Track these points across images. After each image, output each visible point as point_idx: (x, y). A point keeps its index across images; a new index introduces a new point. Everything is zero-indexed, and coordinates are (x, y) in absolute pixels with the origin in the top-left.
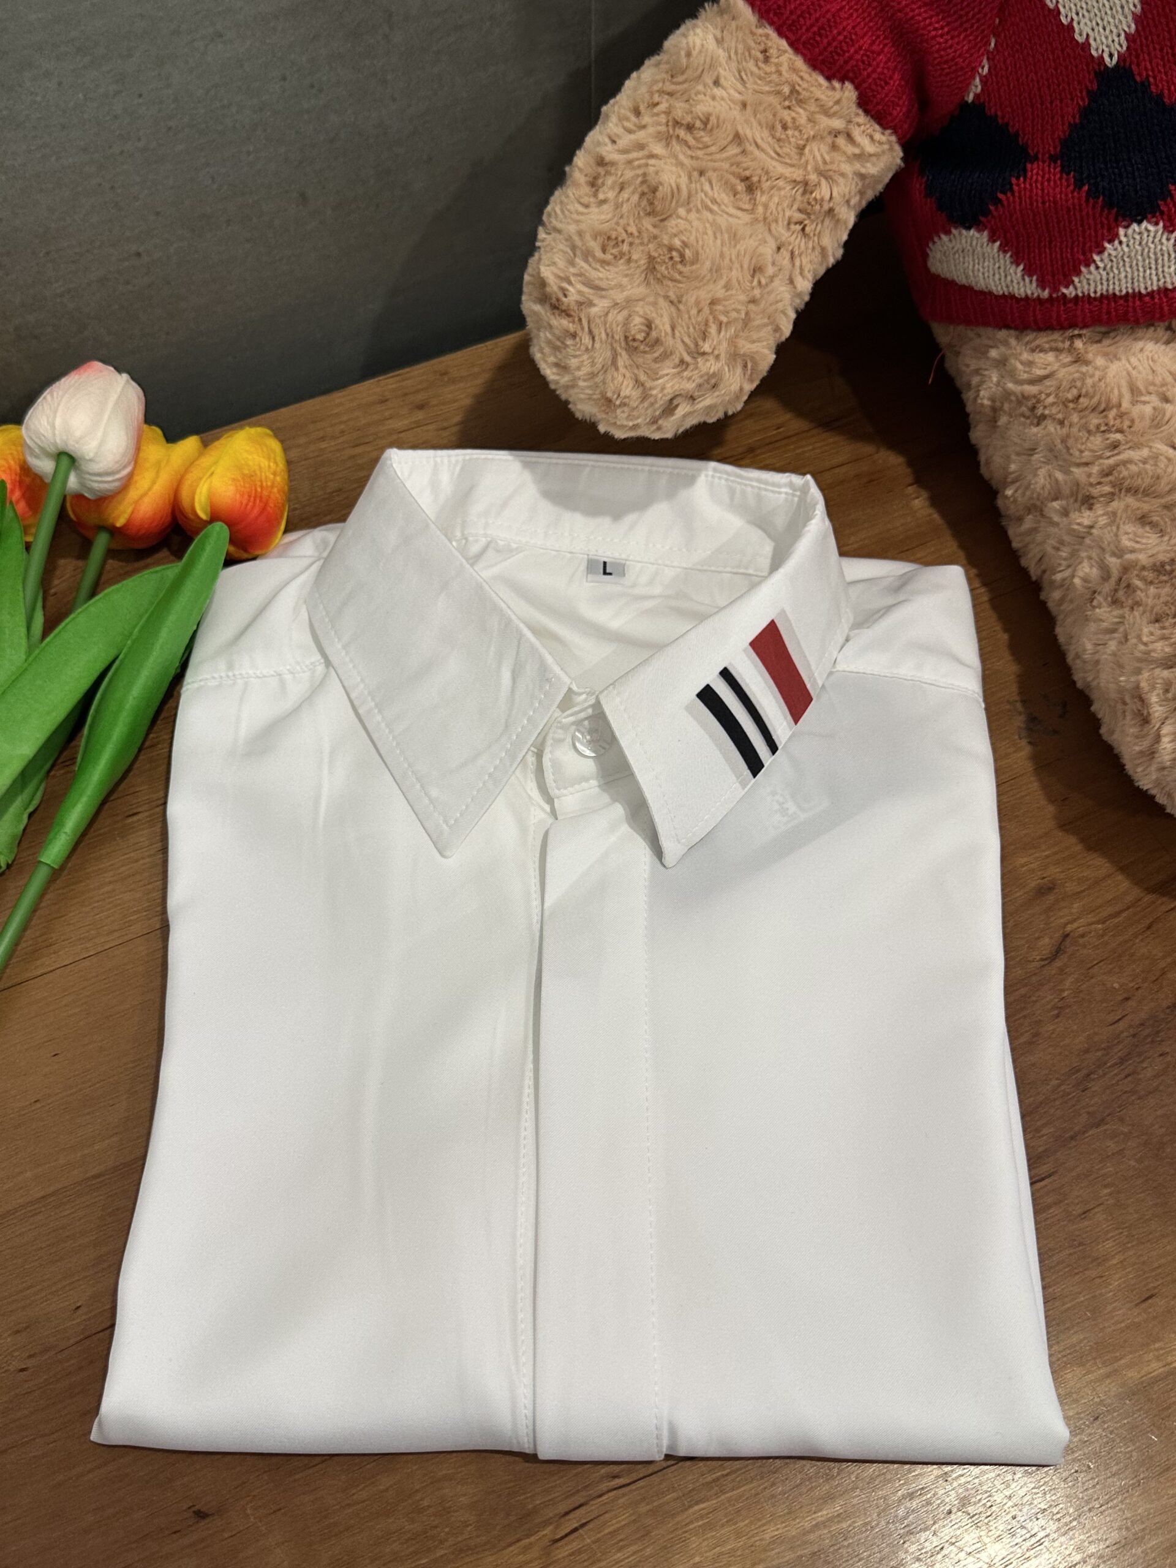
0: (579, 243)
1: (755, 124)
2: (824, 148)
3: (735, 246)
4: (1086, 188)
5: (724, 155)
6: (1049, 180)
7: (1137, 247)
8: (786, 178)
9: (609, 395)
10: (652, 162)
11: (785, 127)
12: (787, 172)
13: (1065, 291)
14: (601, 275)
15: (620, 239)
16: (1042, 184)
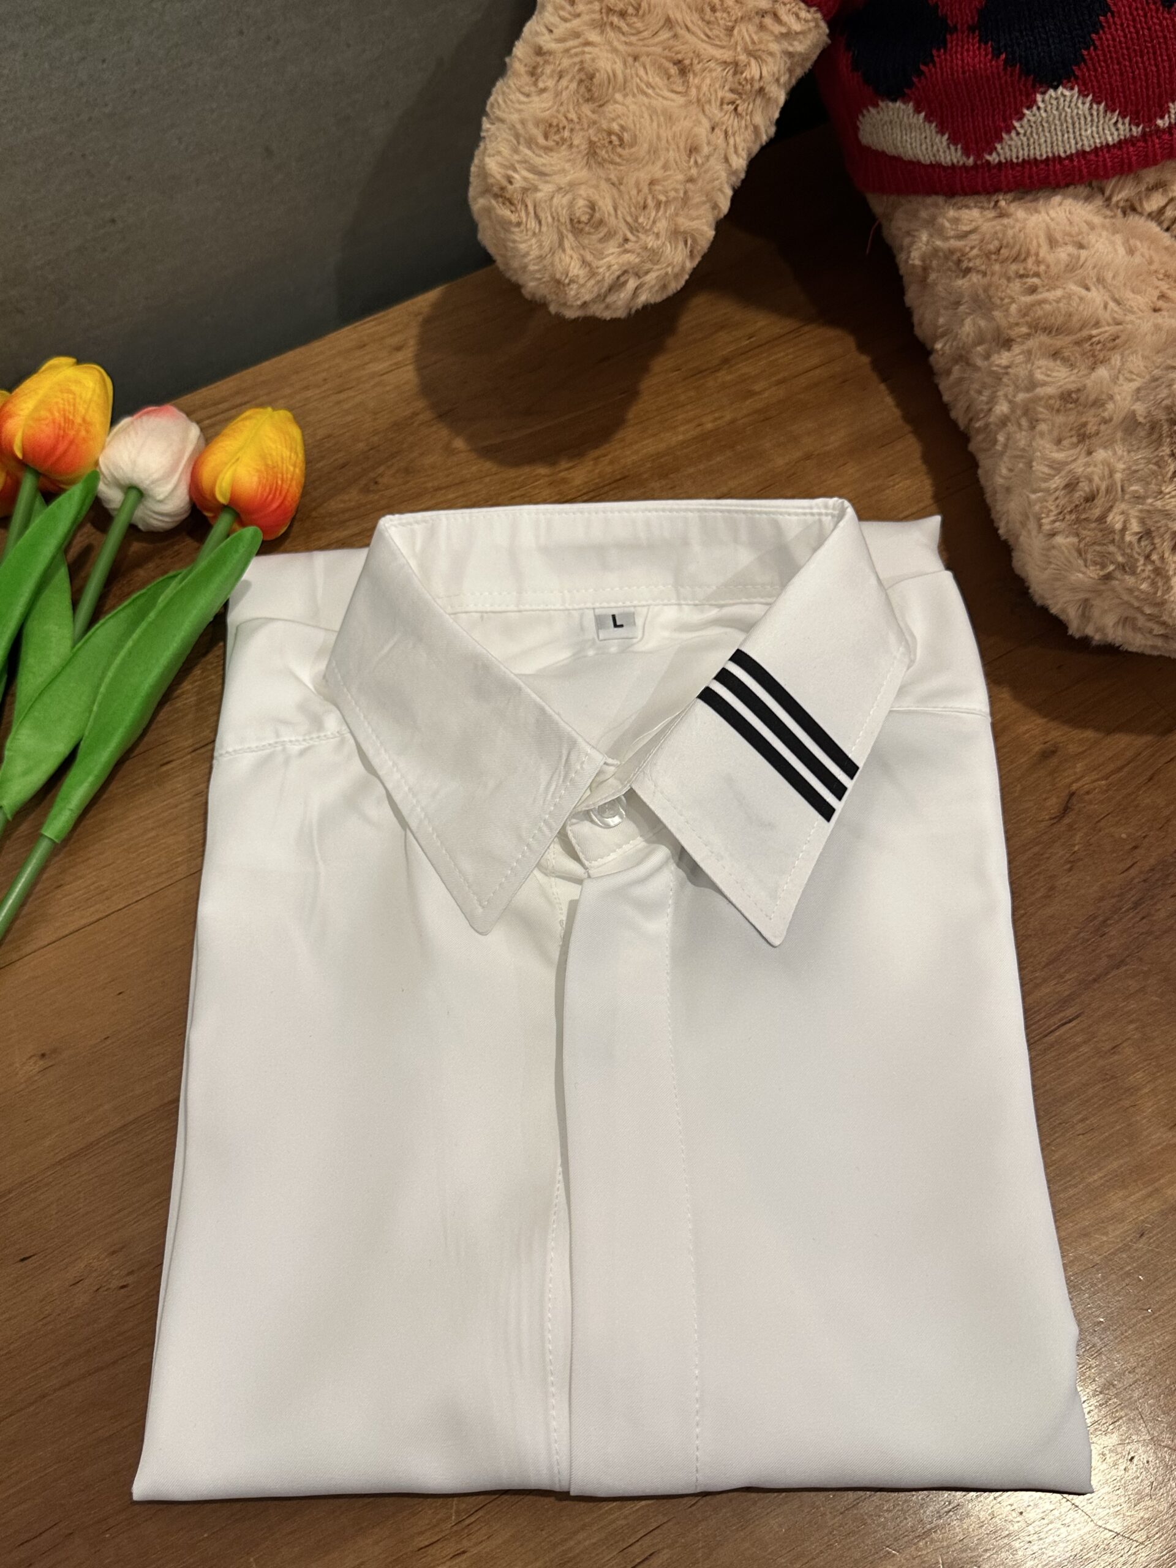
0: (521, 131)
1: (684, 7)
2: (752, 28)
3: (671, 128)
4: (1003, 56)
5: (657, 40)
6: (968, 50)
7: (1055, 112)
8: (717, 60)
9: (558, 276)
10: (587, 49)
11: (713, 9)
12: (718, 53)
13: (988, 157)
14: (544, 161)
15: (561, 126)
16: (962, 54)
